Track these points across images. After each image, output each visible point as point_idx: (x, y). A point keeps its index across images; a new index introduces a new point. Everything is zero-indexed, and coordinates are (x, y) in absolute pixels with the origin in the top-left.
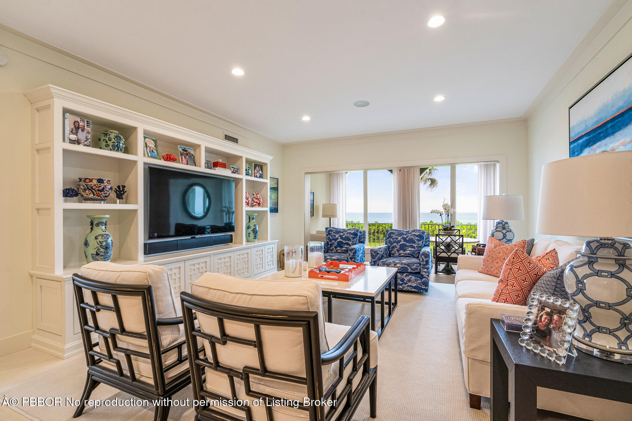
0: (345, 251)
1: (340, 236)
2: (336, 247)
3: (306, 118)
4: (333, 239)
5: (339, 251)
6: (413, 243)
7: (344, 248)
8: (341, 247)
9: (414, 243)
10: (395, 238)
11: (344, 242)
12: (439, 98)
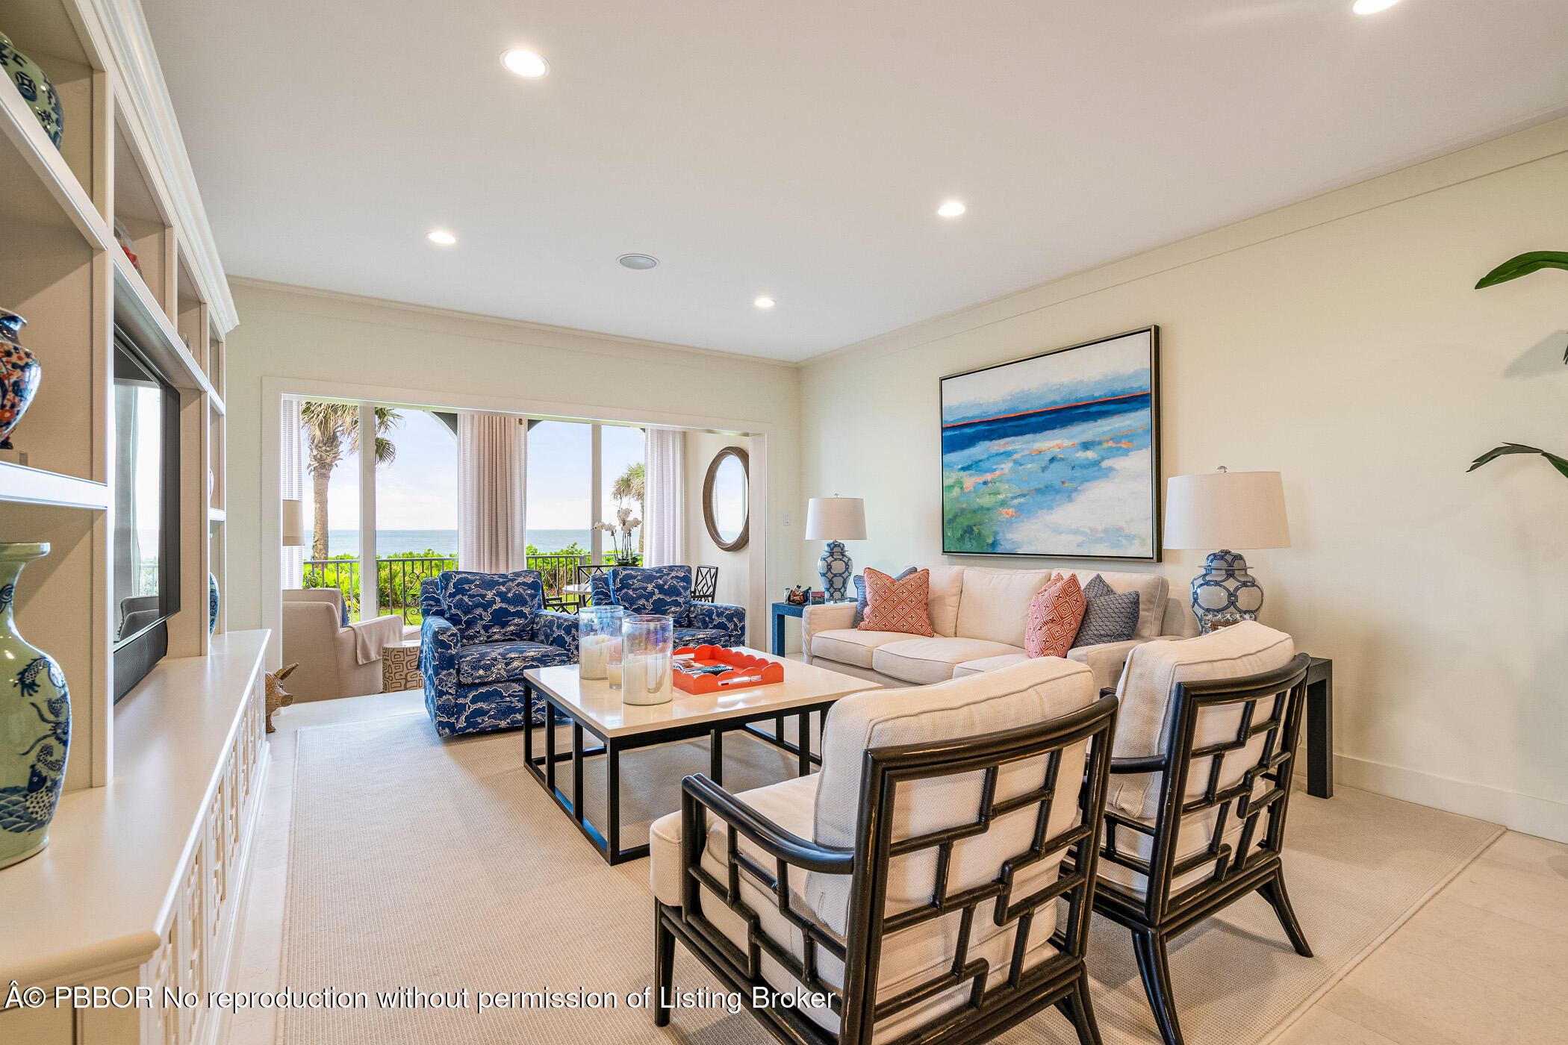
0: (512, 634)
1: (500, 594)
2: (486, 628)
3: (442, 237)
4: (477, 606)
5: (496, 637)
6: (677, 596)
7: (512, 628)
8: (504, 625)
9: (679, 594)
10: (640, 588)
11: (512, 609)
12: (764, 303)
